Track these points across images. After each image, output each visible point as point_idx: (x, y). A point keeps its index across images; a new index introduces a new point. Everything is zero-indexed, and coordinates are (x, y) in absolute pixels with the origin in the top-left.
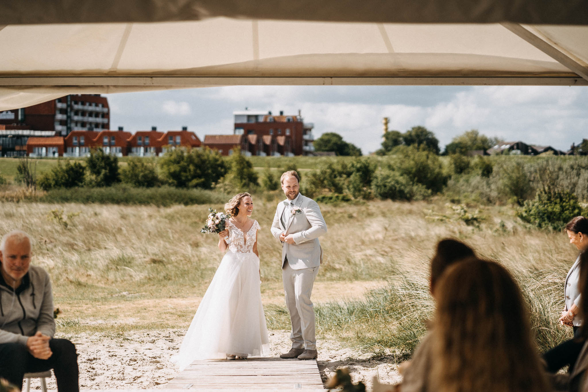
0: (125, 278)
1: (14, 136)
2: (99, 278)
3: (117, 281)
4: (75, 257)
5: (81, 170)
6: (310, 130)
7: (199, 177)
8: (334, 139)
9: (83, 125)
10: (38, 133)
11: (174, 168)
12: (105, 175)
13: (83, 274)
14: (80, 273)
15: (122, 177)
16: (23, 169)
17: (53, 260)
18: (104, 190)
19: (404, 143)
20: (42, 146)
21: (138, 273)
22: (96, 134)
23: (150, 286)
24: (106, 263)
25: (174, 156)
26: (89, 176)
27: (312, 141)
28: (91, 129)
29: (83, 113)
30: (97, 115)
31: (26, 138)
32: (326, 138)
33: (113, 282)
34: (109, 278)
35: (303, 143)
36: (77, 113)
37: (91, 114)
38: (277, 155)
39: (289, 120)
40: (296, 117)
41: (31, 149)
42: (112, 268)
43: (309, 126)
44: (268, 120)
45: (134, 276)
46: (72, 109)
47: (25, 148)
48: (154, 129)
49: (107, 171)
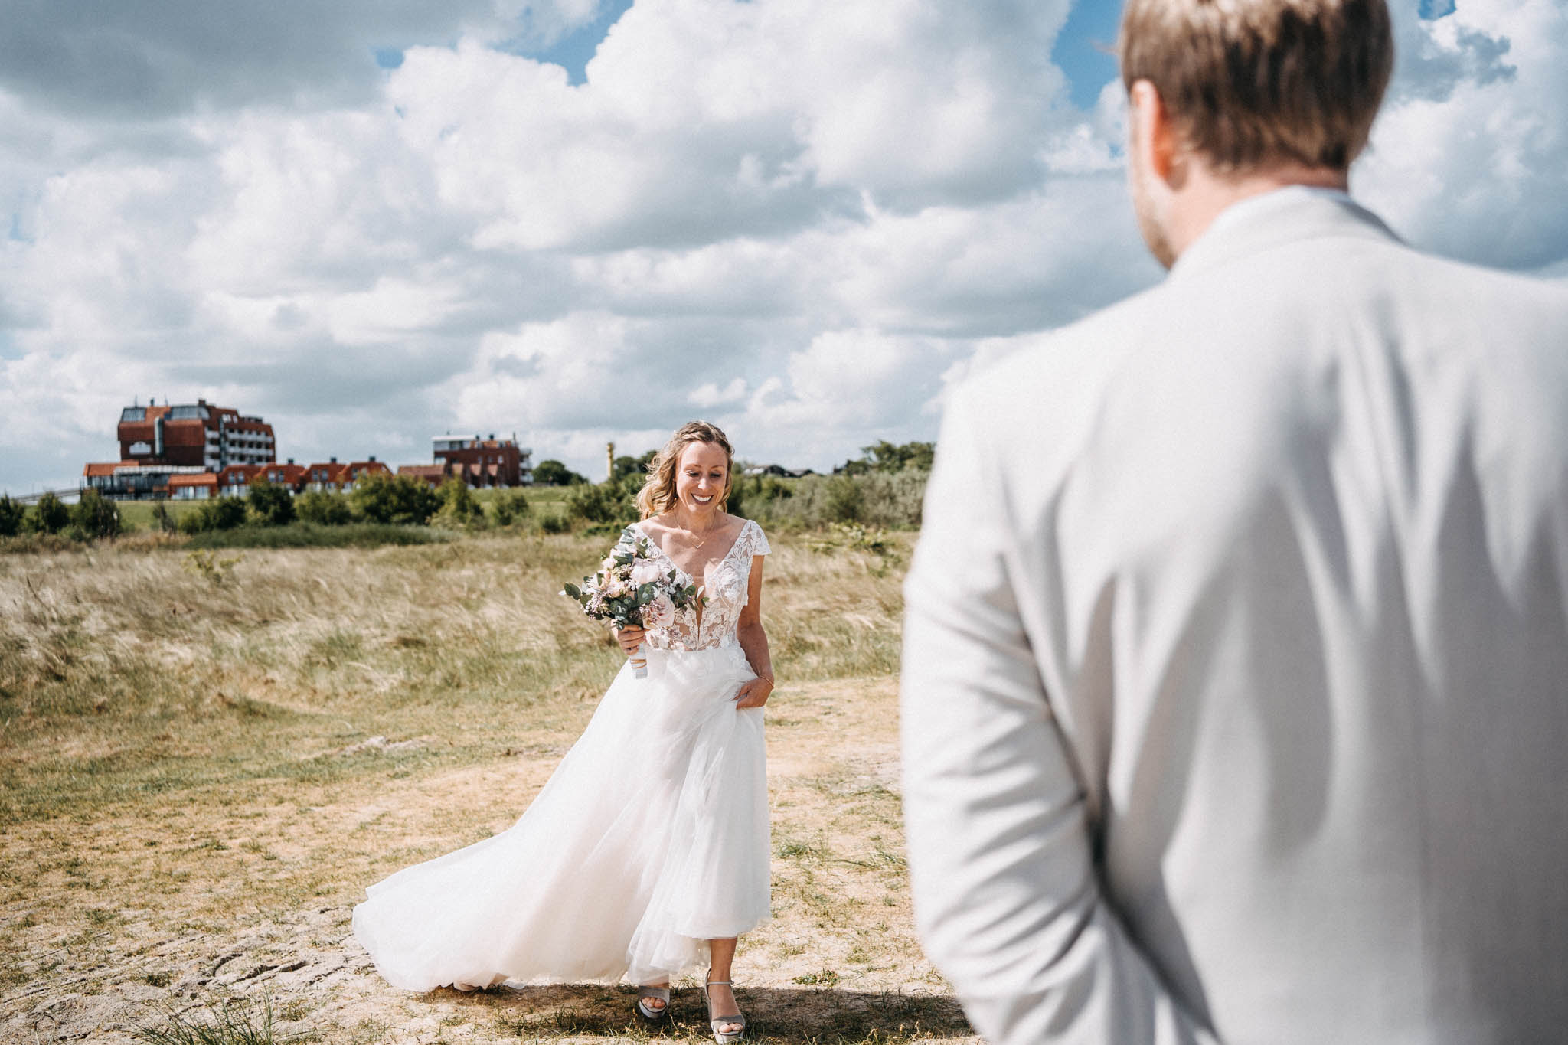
0: (357, 687)
1: (150, 475)
2: (295, 689)
3: (337, 695)
4: (235, 639)
5: (241, 506)
6: (527, 456)
7: (404, 511)
8: (556, 468)
9: (242, 458)
10: (183, 470)
11: (371, 500)
12: (275, 513)
13: (256, 679)
14: (251, 676)
15: (298, 512)
16: (160, 513)
17: (192, 648)
18: (276, 531)
19: (638, 469)
20: (188, 485)
21: (384, 674)
22: (259, 469)
23: (419, 705)
24: (305, 652)
25: (371, 484)
26: (252, 513)
27: (529, 470)
28: (252, 463)
29: (242, 444)
30: (259, 445)
31: (167, 477)
32: (546, 467)
33: (327, 698)
34: (318, 686)
35: (520, 472)
36: (233, 443)
37: (251, 445)
38: (489, 488)
39: (501, 445)
40: (509, 442)
41: (173, 489)
42: (318, 663)
43: (525, 453)
44: (476, 446)
45: (374, 681)
46: (226, 439)
47: (166, 489)
48: (334, 460)
49: (278, 507)
